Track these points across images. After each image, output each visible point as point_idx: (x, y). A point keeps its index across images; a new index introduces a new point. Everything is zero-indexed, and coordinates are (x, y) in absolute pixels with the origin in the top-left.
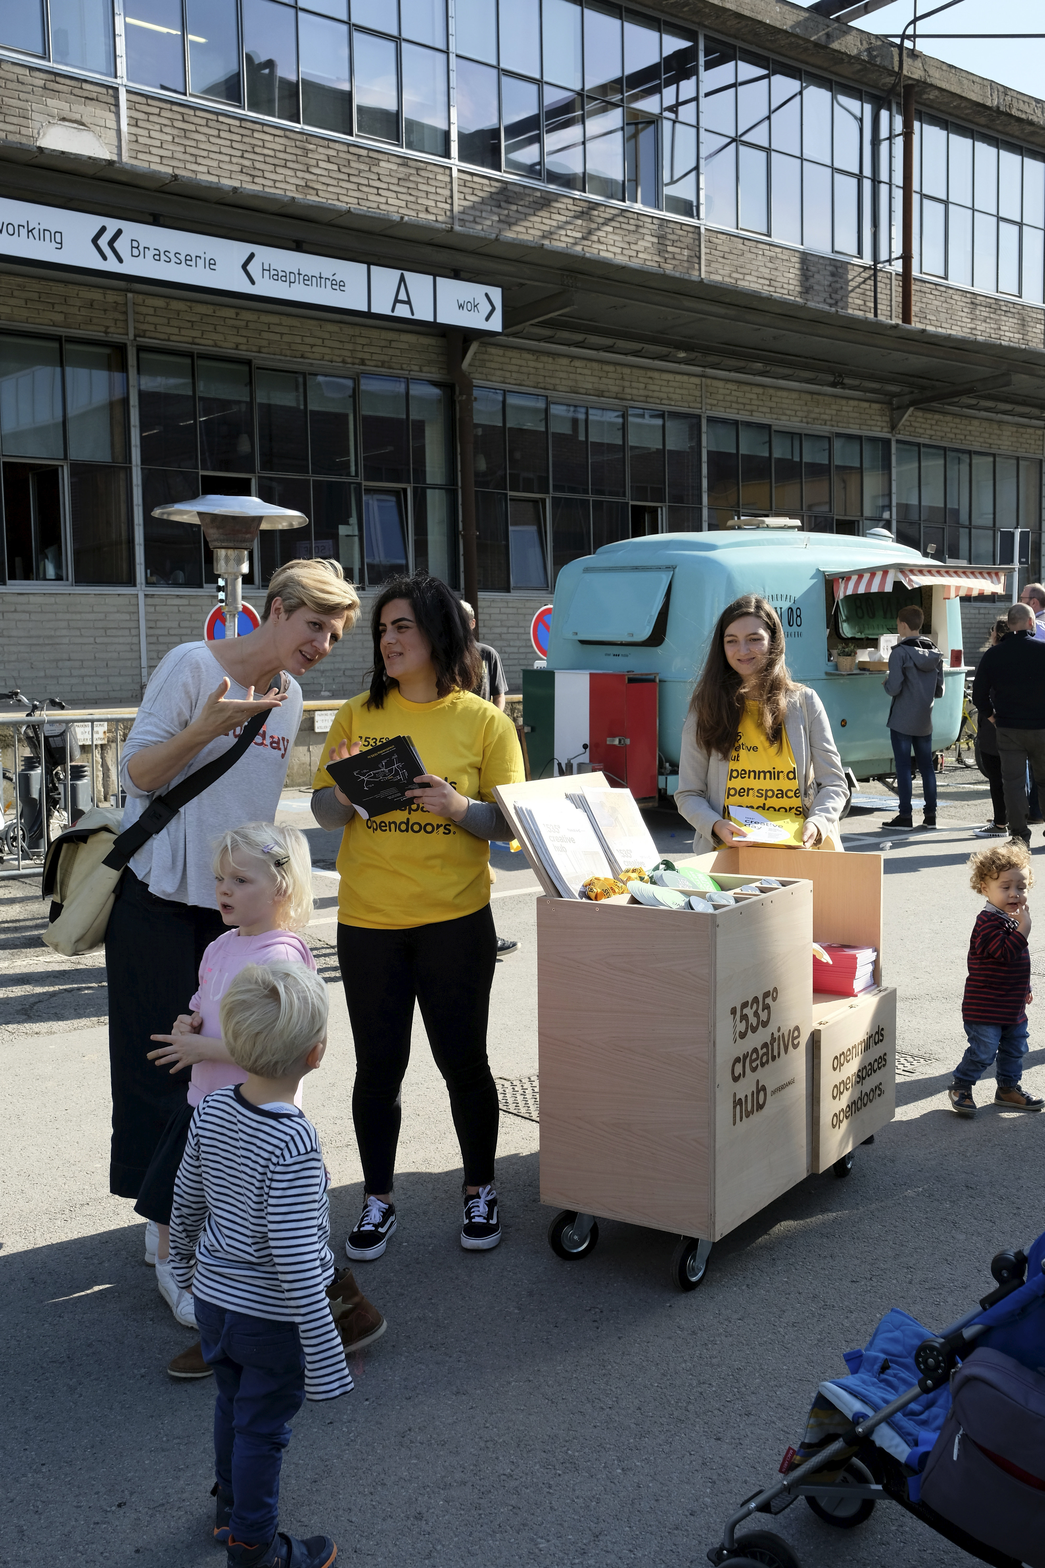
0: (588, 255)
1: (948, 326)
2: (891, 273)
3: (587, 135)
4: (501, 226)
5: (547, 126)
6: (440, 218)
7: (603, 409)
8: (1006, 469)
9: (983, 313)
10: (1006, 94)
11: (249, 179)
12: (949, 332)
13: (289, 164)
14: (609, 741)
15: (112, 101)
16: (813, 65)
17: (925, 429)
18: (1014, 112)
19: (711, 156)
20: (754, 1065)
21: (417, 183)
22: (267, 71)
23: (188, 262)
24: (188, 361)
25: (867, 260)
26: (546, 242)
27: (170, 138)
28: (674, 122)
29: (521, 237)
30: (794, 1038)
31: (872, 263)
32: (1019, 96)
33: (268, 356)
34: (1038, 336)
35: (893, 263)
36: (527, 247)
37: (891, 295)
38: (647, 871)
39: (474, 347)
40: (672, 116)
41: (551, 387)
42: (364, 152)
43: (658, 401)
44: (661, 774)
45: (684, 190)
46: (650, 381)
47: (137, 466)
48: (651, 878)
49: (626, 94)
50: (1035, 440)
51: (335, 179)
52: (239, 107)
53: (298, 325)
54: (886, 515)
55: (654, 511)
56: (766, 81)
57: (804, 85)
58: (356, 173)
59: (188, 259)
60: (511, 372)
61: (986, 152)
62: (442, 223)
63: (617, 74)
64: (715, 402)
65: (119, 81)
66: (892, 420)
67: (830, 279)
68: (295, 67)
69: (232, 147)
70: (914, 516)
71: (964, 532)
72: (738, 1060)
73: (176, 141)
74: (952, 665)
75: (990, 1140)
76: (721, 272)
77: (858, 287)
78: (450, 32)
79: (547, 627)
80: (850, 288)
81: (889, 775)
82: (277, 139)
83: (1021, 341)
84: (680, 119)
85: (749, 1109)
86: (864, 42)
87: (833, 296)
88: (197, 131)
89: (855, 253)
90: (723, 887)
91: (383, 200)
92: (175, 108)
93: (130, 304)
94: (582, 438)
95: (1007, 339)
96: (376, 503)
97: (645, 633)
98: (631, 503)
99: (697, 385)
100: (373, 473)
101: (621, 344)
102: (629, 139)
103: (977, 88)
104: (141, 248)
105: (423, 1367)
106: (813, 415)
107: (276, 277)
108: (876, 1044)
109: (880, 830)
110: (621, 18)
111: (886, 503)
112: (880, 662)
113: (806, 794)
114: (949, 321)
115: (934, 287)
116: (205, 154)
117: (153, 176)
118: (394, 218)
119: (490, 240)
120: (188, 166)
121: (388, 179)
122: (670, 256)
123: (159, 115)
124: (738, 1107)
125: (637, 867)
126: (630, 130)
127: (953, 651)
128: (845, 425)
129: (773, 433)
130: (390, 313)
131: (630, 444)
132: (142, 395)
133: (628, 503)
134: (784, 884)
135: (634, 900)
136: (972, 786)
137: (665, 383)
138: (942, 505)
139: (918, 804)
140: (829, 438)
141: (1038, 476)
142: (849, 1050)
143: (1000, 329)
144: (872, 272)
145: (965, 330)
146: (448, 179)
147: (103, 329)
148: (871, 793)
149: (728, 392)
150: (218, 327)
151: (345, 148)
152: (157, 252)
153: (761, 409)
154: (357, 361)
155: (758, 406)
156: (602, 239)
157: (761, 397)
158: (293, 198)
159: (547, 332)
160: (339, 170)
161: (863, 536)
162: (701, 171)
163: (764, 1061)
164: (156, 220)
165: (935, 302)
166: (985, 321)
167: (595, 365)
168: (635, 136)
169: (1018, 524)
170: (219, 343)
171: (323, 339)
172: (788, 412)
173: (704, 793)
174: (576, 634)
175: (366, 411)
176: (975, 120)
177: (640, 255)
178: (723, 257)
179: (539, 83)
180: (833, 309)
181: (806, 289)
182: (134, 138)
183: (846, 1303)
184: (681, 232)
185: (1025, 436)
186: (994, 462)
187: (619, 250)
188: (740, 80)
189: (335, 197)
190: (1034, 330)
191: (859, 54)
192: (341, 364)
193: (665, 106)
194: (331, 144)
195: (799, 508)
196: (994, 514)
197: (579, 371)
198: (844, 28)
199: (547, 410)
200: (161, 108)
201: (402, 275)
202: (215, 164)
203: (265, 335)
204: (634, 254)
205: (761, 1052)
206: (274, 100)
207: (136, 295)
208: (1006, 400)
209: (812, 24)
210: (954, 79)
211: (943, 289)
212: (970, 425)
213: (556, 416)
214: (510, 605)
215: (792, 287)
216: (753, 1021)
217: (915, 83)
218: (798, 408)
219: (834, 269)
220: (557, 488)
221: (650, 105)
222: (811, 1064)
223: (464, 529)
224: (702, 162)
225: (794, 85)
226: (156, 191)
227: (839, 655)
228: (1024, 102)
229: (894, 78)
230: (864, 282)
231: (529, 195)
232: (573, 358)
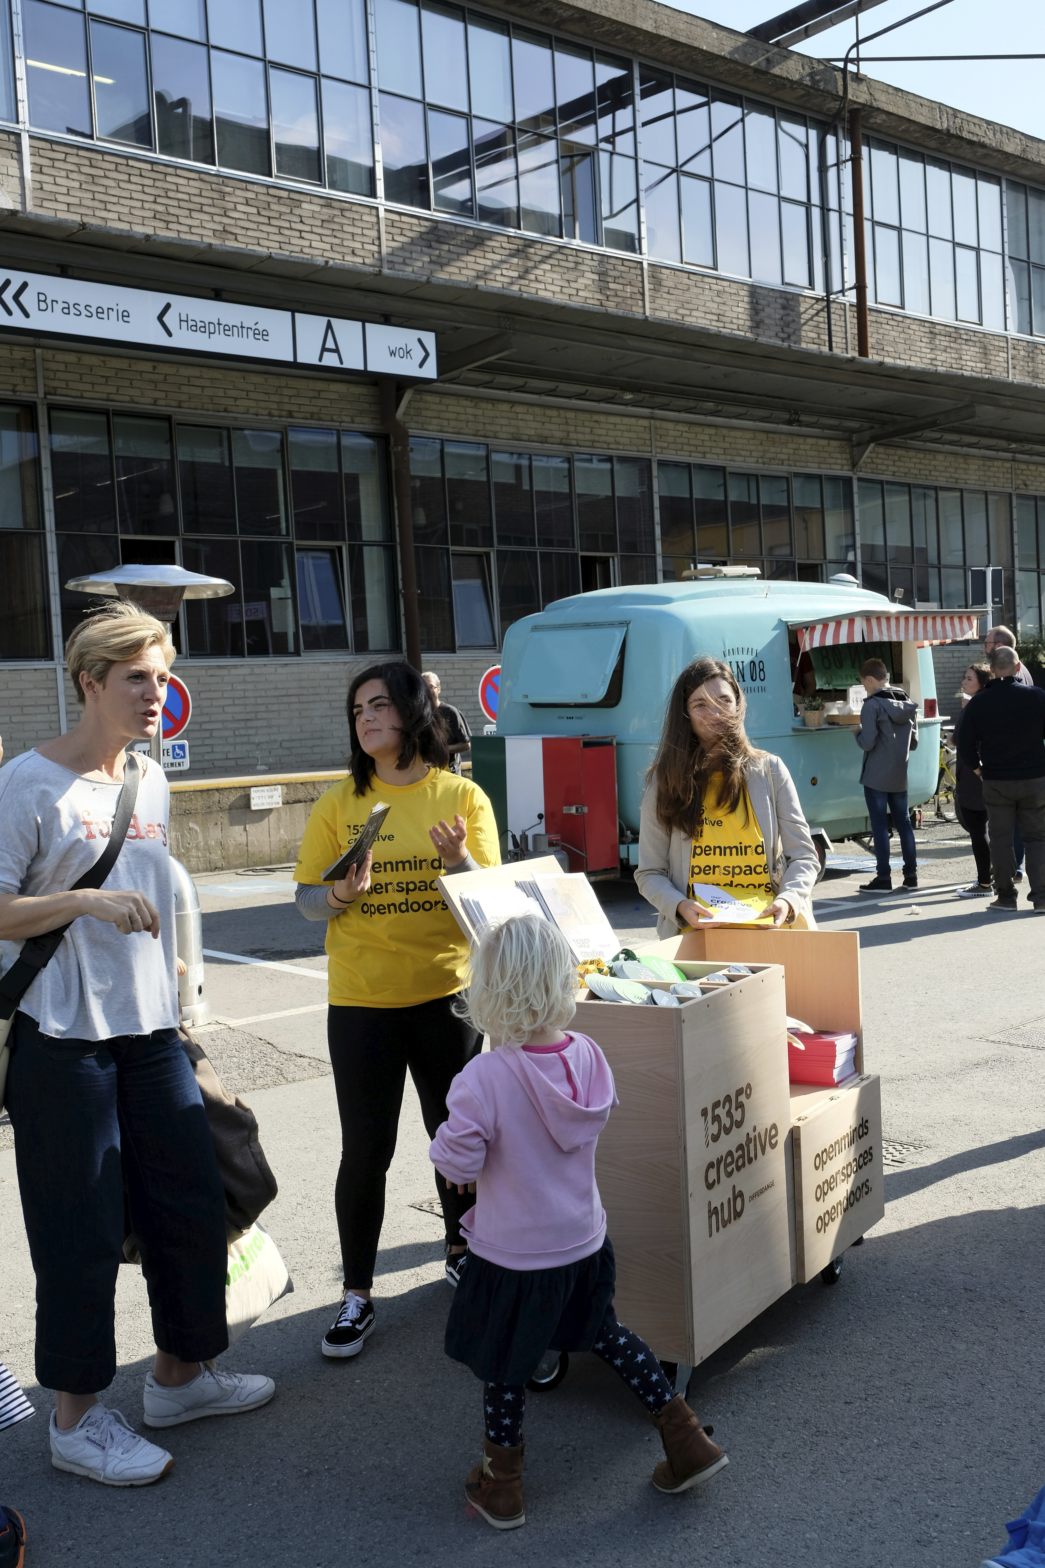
0: (525, 295)
1: (907, 357)
2: (845, 304)
3: (520, 169)
4: (433, 267)
5: (477, 160)
6: (367, 261)
7: (548, 456)
8: (975, 505)
9: (942, 343)
10: (956, 117)
11: (163, 225)
12: (909, 363)
13: (205, 209)
14: (565, 810)
15: (14, 147)
16: (754, 92)
17: (888, 466)
18: (965, 135)
19: (651, 187)
20: (729, 1169)
21: (342, 225)
22: (180, 110)
23: (99, 315)
24: (103, 419)
25: (819, 291)
26: (481, 283)
27: (77, 185)
28: (612, 154)
29: (453, 277)
30: (771, 1138)
31: (825, 294)
32: (969, 119)
33: (189, 411)
34: (1002, 364)
35: (846, 294)
36: (461, 288)
37: (846, 327)
38: (607, 961)
39: (408, 396)
40: (609, 147)
41: (491, 434)
42: (284, 194)
43: (606, 446)
44: (622, 843)
45: (624, 223)
46: (596, 425)
47: (51, 531)
48: (611, 969)
49: (559, 126)
50: (1004, 473)
51: (254, 222)
52: (150, 150)
53: (220, 377)
54: (851, 557)
55: (605, 562)
56: (706, 108)
57: (746, 111)
58: (277, 215)
59: (99, 311)
60: (448, 420)
61: (938, 176)
62: (371, 266)
63: (549, 105)
64: (665, 445)
65: (21, 126)
66: (852, 457)
67: (782, 312)
68: (208, 107)
69: (144, 192)
70: (880, 557)
71: (933, 572)
72: (711, 1165)
73: (83, 187)
74: (926, 716)
75: (988, 1236)
76: (666, 308)
77: (811, 319)
78: (372, 67)
79: (496, 688)
80: (803, 321)
81: (865, 834)
82: (191, 183)
83: (984, 370)
84: (618, 150)
85: (726, 1218)
86: (806, 67)
87: (786, 329)
88: (106, 177)
89: (806, 284)
90: (689, 976)
91: (307, 243)
92: (81, 153)
93: (39, 361)
94: (526, 487)
95: (970, 369)
96: (311, 562)
97: (600, 693)
98: (581, 554)
99: (645, 427)
100: (306, 529)
101: (563, 387)
102: (564, 172)
103: (925, 110)
104: (49, 302)
105: (381, 1524)
106: (769, 455)
107: (195, 327)
108: (860, 1137)
109: (857, 894)
110: (551, 48)
111: (850, 542)
112: (850, 716)
113: (774, 868)
114: (908, 352)
115: (890, 317)
116: (115, 200)
117: (59, 225)
118: (318, 263)
119: (421, 282)
120: (98, 213)
121: (311, 221)
122: (612, 293)
123: (65, 161)
124: (714, 1216)
125: (595, 958)
126: (566, 162)
127: (926, 701)
128: (803, 464)
129: (728, 476)
130: (318, 363)
131: (578, 491)
132: (55, 456)
133: (577, 554)
134: (754, 971)
135: (593, 996)
136: (953, 842)
137: (612, 427)
138: (909, 545)
139: (896, 864)
140: (787, 478)
141: (1008, 508)
142: (832, 1146)
143: (961, 358)
144: (825, 303)
145: (925, 360)
146: (374, 220)
147: (11, 388)
148: (847, 853)
149: (679, 434)
150: (134, 382)
151: (264, 190)
152: (66, 306)
153: (714, 451)
154: (284, 413)
155: (711, 447)
156: (539, 278)
157: (713, 438)
158: (210, 244)
159: (485, 377)
160: (259, 214)
161: (827, 582)
162: (641, 204)
163: (740, 1163)
164: (64, 271)
165: (893, 333)
166: (945, 351)
167: (537, 410)
168: (570, 169)
169: (989, 562)
170: (136, 399)
171: (248, 391)
172: (743, 453)
173: (666, 872)
174: (527, 696)
175: (296, 466)
176: (926, 144)
177: (581, 293)
178: (668, 293)
179: (468, 117)
180: (786, 344)
181: (757, 324)
182: (38, 186)
183: (840, 1428)
184: (622, 268)
185: (992, 469)
186: (962, 497)
187: (558, 289)
188: (678, 108)
189: (256, 242)
190: (997, 358)
191: (801, 79)
192: (267, 418)
193: (600, 137)
194: (250, 187)
195: (759, 553)
196: (964, 550)
197: (520, 416)
198: (785, 53)
199: (487, 457)
200: (66, 154)
201: (329, 322)
202: (126, 210)
203: (185, 389)
204: (574, 292)
205: (736, 1155)
206: (189, 142)
207: (45, 351)
208: (971, 433)
209: (751, 50)
210: (901, 103)
211: (900, 319)
212: (935, 459)
213: (498, 463)
214: (456, 666)
215: (741, 322)
216: (726, 1121)
217: (860, 107)
218: (753, 448)
219: (785, 302)
220: (502, 540)
221: (584, 136)
222: (791, 1164)
223: (404, 588)
224: (642, 194)
225: (735, 112)
226: (64, 241)
227: (806, 709)
228: (974, 124)
229: (839, 103)
230: (817, 314)
231: (462, 234)
232: (513, 403)
